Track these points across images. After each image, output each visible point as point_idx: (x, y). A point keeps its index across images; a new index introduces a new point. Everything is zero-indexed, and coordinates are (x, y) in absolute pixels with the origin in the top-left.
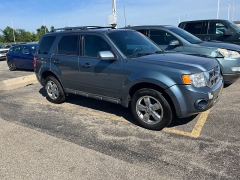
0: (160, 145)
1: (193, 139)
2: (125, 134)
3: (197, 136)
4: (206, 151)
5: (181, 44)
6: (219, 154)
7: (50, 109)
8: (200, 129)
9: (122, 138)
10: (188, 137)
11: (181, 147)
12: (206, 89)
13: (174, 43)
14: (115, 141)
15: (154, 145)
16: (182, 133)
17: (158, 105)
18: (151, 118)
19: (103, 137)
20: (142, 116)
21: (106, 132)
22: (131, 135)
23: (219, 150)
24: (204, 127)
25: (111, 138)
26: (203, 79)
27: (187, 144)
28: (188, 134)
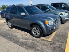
0: (38, 43)
1: (49, 41)
2: (28, 39)
3: (51, 40)
4: (52, 46)
5: (50, 10)
6: (56, 47)
7: (8, 30)
8: (52, 38)
9: (27, 41)
10: (47, 41)
11: (44, 44)
12: (53, 25)
13: (47, 10)
14: (24, 42)
15: (36, 43)
16: (46, 39)
17: (38, 30)
18: (37, 34)
19: (21, 40)
20: (34, 33)
21: (23, 38)
22: (30, 39)
23: (56, 46)
24: (53, 37)
25: (23, 40)
26: (52, 22)
27: (46, 43)
28: (48, 40)
